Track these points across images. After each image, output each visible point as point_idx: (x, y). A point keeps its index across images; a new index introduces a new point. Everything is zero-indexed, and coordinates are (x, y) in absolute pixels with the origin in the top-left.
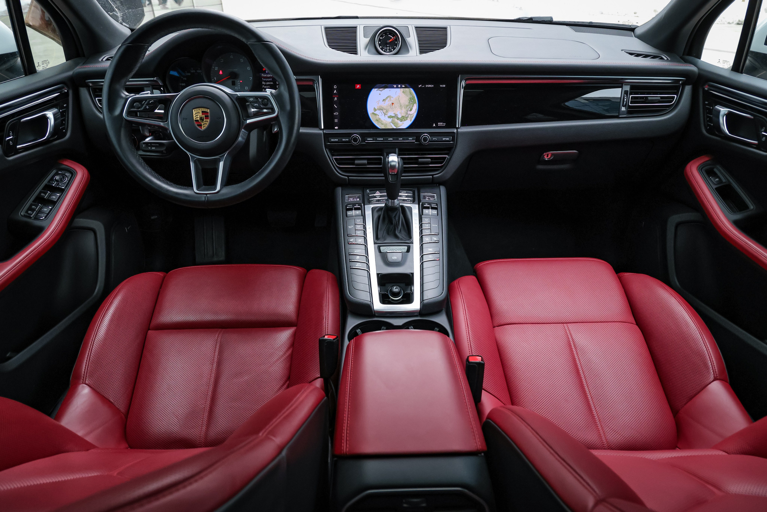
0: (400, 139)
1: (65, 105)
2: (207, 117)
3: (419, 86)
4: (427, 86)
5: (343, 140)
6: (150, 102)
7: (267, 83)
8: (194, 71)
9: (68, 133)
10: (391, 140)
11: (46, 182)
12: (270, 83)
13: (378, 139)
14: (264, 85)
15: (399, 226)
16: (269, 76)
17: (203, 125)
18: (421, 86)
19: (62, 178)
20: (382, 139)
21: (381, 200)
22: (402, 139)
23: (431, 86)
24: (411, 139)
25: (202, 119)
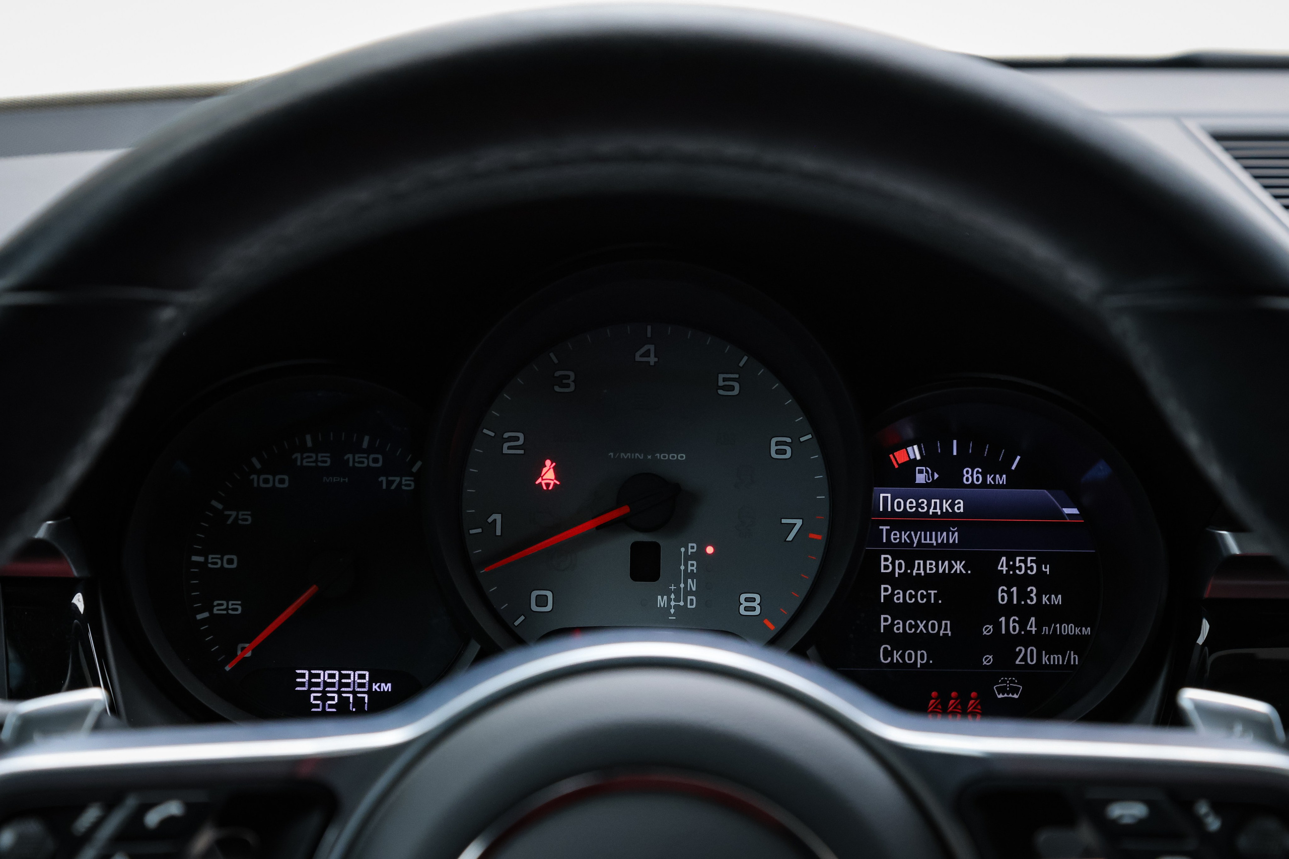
7: (921, 568)
8: (325, 460)
12: (943, 567)
14: (889, 578)
16: (938, 506)
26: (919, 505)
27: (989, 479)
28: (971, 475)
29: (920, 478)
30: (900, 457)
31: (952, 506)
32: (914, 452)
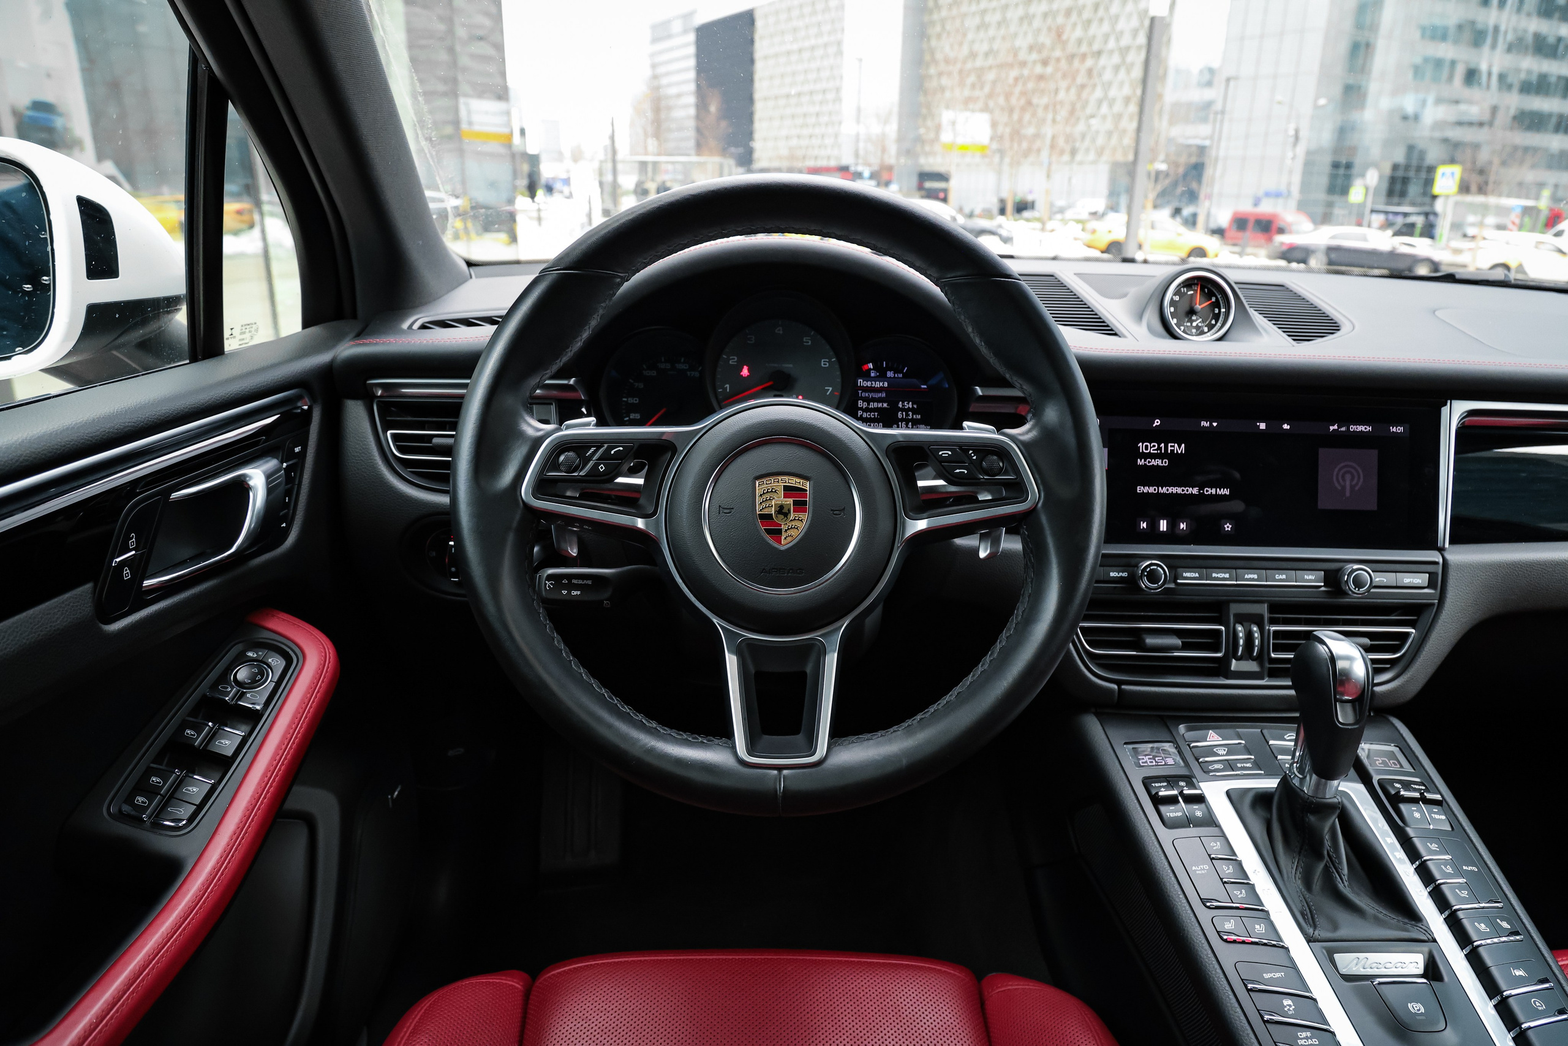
0: (1281, 577)
1: (297, 450)
2: (800, 506)
3: (1332, 428)
4: (1353, 428)
5: (1112, 574)
6: (612, 452)
7: (873, 405)
8: (668, 366)
9: (293, 532)
10: (1253, 580)
11: (204, 688)
12: (880, 405)
13: (1214, 575)
14: (861, 409)
15: (1340, 863)
16: (878, 384)
17: (786, 531)
18: (1336, 427)
19: (256, 675)
20: (1227, 576)
21: (1239, 765)
22: (1284, 577)
23: (1363, 429)
24: (1311, 577)
25: (785, 510)
26: (872, 384)
27: (896, 375)
28: (890, 374)
29: (873, 375)
30: (865, 367)
31: (883, 384)
32: (871, 366)
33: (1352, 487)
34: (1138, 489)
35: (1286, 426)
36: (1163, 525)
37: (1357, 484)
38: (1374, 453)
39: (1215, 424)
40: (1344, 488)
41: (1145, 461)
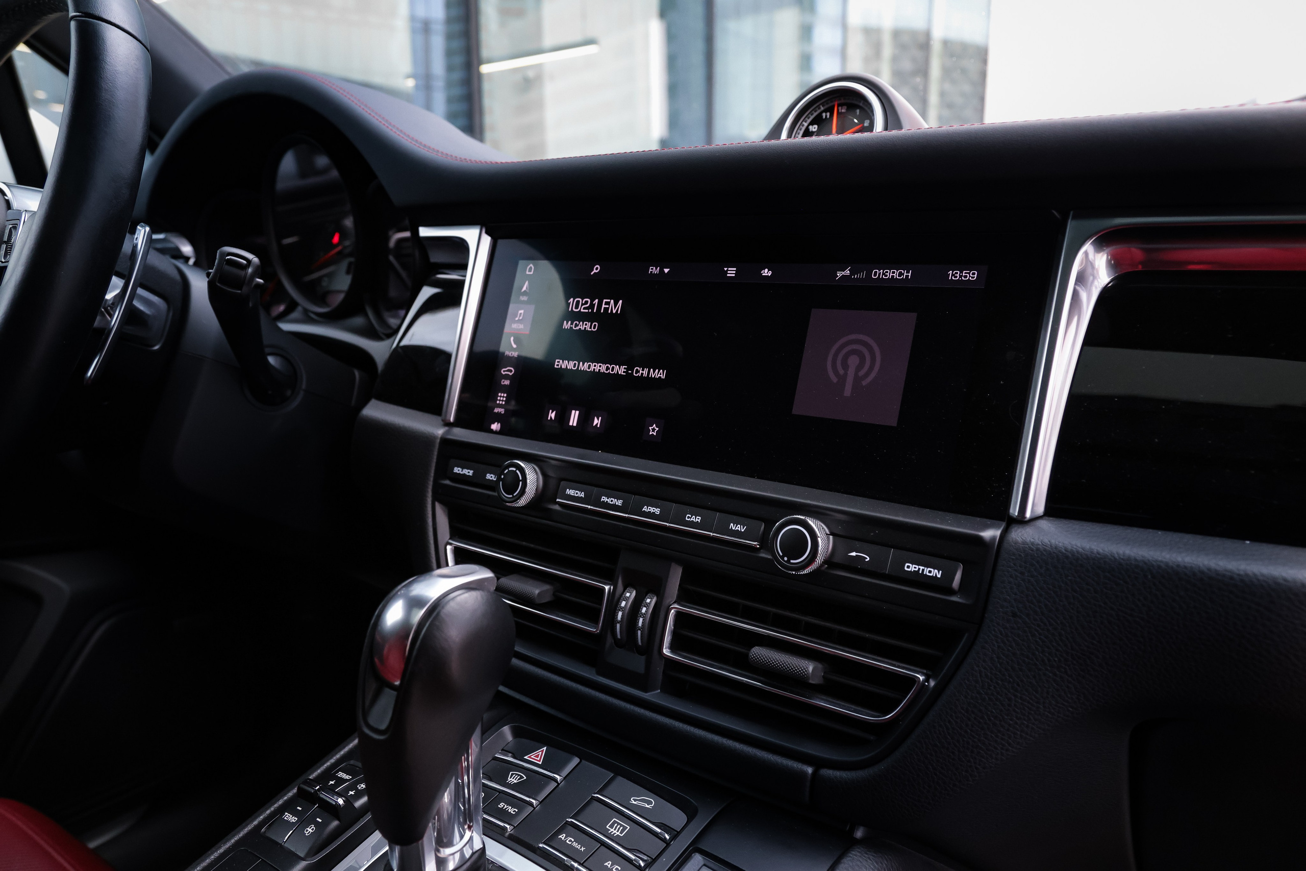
0: (693, 519)
3: (839, 274)
4: (878, 273)
5: (488, 477)
10: (653, 516)
13: (604, 499)
18: (847, 272)
20: (621, 503)
22: (698, 519)
23: (896, 275)
24: (738, 528)
33: (857, 379)
34: (556, 363)
35: (766, 272)
36: (574, 418)
37: (867, 374)
38: (909, 319)
39: (666, 270)
40: (842, 379)
41: (572, 324)
